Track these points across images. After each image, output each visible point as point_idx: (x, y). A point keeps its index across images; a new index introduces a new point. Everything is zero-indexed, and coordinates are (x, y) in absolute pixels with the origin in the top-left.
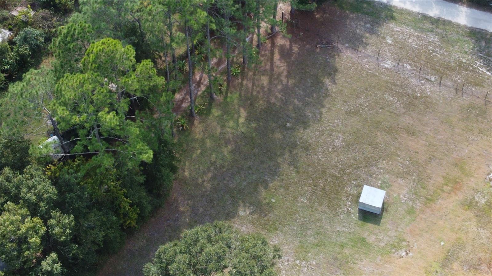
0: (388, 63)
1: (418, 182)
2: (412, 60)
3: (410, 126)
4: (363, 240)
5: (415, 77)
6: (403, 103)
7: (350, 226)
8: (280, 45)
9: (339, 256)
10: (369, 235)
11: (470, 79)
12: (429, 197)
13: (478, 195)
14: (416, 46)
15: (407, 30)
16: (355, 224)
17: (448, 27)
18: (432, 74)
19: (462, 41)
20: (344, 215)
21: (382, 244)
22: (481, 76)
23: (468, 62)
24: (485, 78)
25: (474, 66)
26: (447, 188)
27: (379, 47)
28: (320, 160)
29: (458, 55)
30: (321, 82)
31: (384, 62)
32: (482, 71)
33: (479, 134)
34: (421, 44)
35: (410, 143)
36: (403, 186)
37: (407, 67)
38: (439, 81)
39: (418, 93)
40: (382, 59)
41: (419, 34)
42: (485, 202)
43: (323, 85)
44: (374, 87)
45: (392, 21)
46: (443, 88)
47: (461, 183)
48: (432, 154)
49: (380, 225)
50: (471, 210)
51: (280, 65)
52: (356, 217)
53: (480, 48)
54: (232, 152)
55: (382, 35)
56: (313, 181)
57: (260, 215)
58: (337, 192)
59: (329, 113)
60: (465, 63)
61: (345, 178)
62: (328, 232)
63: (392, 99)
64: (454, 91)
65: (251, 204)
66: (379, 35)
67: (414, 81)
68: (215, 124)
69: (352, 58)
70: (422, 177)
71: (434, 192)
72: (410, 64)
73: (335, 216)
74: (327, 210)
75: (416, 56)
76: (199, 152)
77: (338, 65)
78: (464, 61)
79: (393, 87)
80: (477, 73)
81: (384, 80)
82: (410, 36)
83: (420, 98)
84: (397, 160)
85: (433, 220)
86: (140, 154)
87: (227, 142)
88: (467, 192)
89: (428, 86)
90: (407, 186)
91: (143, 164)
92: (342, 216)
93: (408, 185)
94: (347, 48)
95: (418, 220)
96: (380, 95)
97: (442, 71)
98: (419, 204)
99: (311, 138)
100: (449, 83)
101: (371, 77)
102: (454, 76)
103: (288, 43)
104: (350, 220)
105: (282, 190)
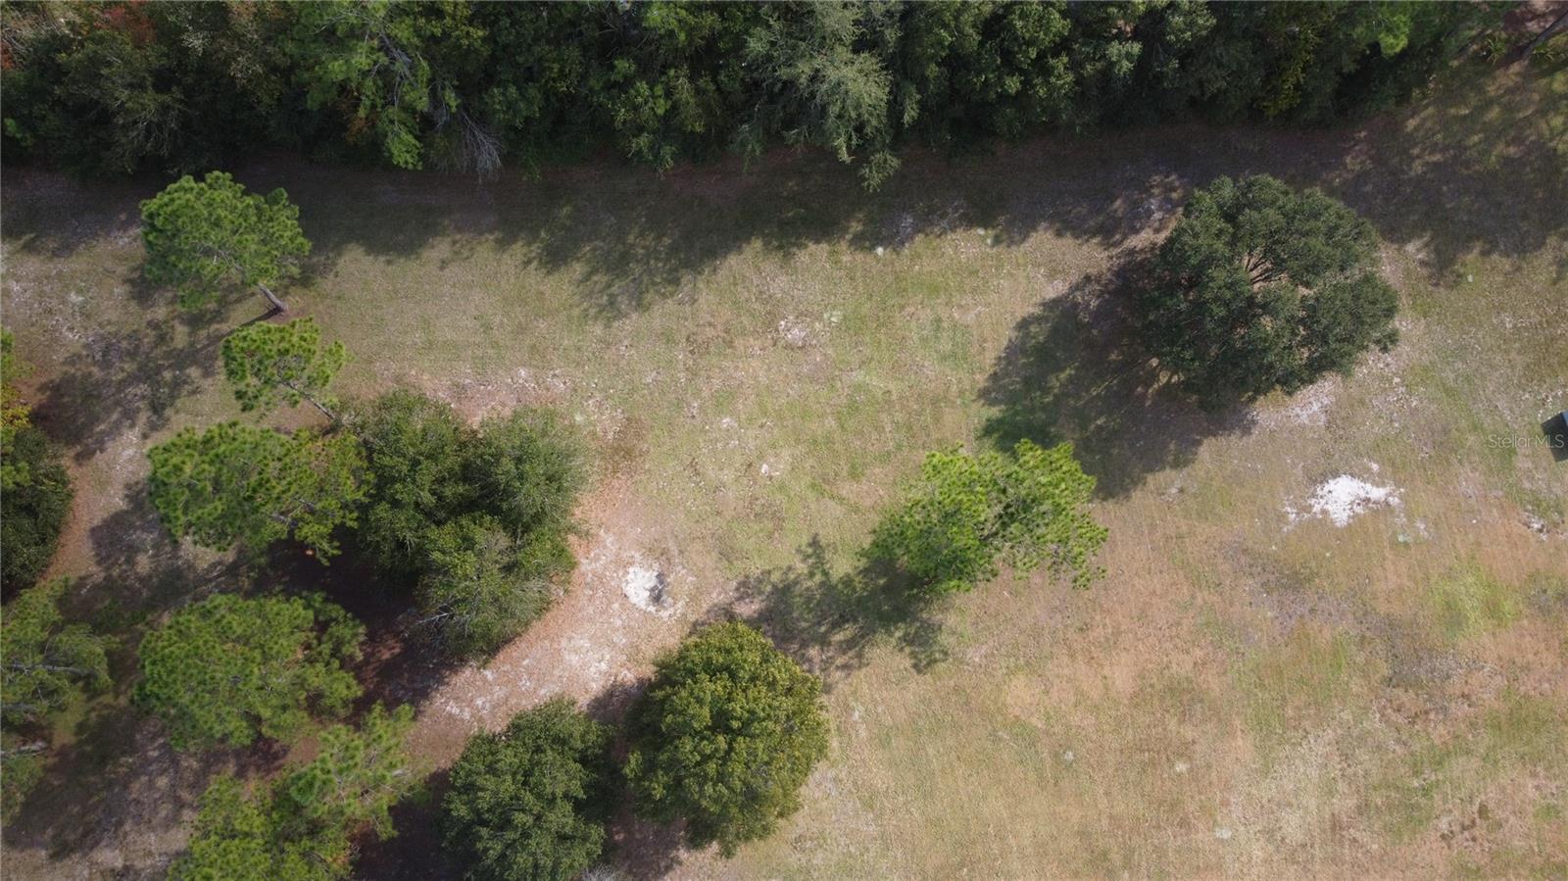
4: (1512, 452)
7: (1520, 419)
9: (1455, 434)
10: (1527, 456)
16: (1530, 424)
20: (1531, 399)
21: (1527, 485)
49: (1559, 462)
52: (1542, 418)
54: (1507, 161)
56: (1555, 314)
57: (1430, 277)
62: (1481, 392)
65: (1437, 251)
68: (1536, 97)
73: (1519, 386)
76: (1465, 111)
86: (1389, 30)
87: (1517, 141)
91: (1375, 46)
92: (1527, 396)
104: (1530, 412)
105: (1499, 279)
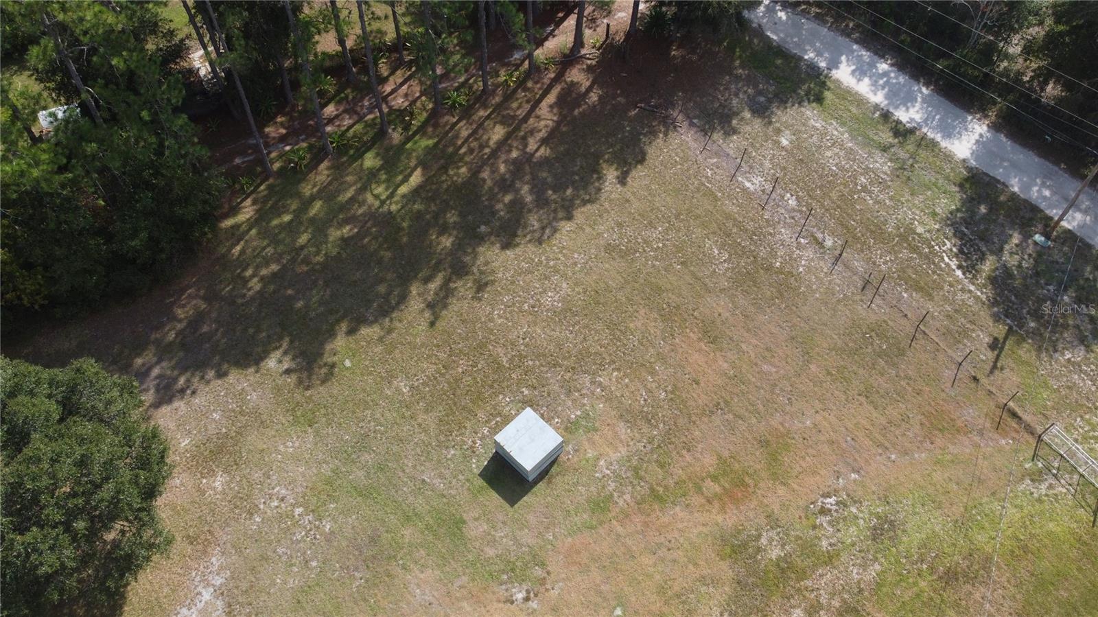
0: (755, 181)
1: (659, 446)
2: (808, 191)
3: (718, 321)
4: (459, 523)
5: (791, 226)
6: (733, 269)
7: (455, 480)
8: (572, 81)
9: (385, 537)
10: (477, 519)
11: (910, 271)
12: (661, 490)
13: (773, 534)
14: (834, 168)
15: (836, 133)
16: (468, 480)
17: (923, 153)
18: (832, 233)
19: (939, 189)
20: (458, 453)
21: (491, 552)
22: (939, 275)
23: (928, 235)
24: (945, 281)
25: (937, 248)
26: (712, 487)
27: (758, 145)
28: (491, 320)
29: (913, 213)
30: (598, 173)
31: (748, 175)
32: (948, 265)
33: (860, 395)
34: (847, 166)
35: (696, 357)
36: (621, 441)
37: (790, 202)
38: (837, 253)
39: (780, 259)
40: (748, 169)
41: (856, 148)
42: (779, 558)
43: (599, 178)
44: (697, 217)
45: (814, 105)
46: (840, 267)
47: (751, 490)
48: (728, 398)
49: (516, 506)
50: (735, 562)
51: (546, 116)
52: (477, 467)
53: (971, 218)
55: (778, 125)
56: (450, 356)
57: (300, 382)
58: (479, 398)
59: (573, 236)
60: (919, 235)
61: (513, 375)
62: (401, 474)
63: (717, 252)
64: (860, 285)
65: (303, 353)
66: (770, 123)
67: (785, 233)
68: (353, 179)
69: (689, 148)
70: (673, 440)
71: (677, 483)
72: (798, 199)
73: (440, 446)
74: (433, 426)
75: (821, 187)
77: (651, 151)
78: (920, 230)
79: (735, 230)
80: (934, 263)
81: (724, 211)
82: (833, 145)
83: (776, 272)
84: (643, 381)
85: (634, 548)
87: (348, 221)
88: (751, 514)
89: (809, 253)
90: (628, 446)
92: (452, 452)
93: (631, 443)
94: (692, 125)
95: (601, 530)
96: (697, 238)
97: (859, 235)
98: (627, 497)
99: (506, 269)
100: (859, 265)
101: (704, 195)
102: (879, 252)
103: (588, 84)
104: (462, 467)
105: (379, 349)
